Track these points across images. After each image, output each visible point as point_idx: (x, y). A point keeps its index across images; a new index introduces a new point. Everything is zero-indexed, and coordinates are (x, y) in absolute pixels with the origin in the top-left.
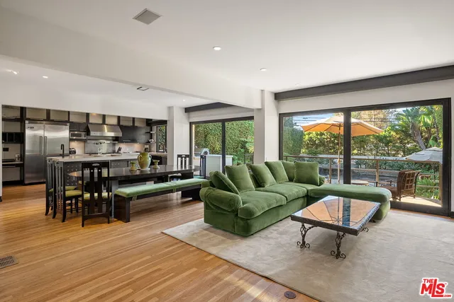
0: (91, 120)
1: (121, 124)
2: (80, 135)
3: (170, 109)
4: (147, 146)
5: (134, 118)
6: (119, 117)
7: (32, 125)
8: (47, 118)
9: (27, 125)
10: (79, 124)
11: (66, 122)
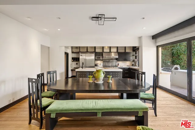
0: (105, 51)
1: (118, 51)
2: (100, 58)
3: (140, 38)
4: (134, 63)
5: (125, 47)
6: (117, 47)
7: (82, 54)
8: (87, 51)
9: (80, 54)
10: (100, 53)
11: (94, 52)
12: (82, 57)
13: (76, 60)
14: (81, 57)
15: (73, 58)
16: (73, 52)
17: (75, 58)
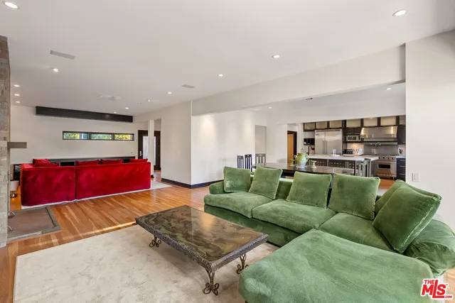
1: (400, 124)
6: (398, 117)
7: (318, 133)
8: (327, 127)
9: (316, 133)
10: (354, 128)
11: (340, 128)
12: (320, 137)
13: (310, 142)
14: (316, 137)
15: (305, 140)
16: (305, 130)
17: (309, 139)
